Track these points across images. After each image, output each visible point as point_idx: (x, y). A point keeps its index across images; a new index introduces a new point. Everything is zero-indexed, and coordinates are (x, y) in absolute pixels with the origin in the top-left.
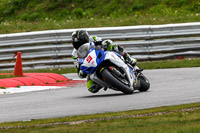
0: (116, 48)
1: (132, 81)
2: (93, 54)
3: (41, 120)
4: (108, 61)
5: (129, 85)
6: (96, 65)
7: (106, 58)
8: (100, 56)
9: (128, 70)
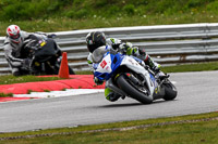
0: (137, 52)
1: (152, 89)
2: (108, 59)
3: (89, 126)
4: (125, 66)
5: (148, 94)
6: (110, 70)
7: (122, 63)
8: (115, 60)
9: (148, 77)
